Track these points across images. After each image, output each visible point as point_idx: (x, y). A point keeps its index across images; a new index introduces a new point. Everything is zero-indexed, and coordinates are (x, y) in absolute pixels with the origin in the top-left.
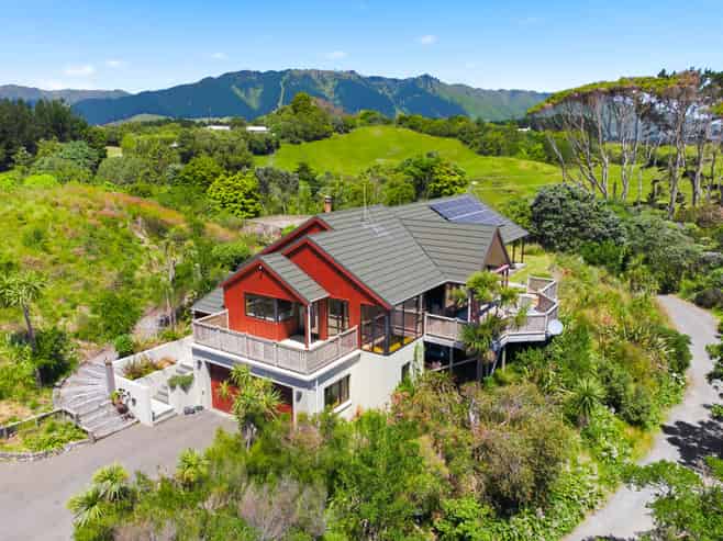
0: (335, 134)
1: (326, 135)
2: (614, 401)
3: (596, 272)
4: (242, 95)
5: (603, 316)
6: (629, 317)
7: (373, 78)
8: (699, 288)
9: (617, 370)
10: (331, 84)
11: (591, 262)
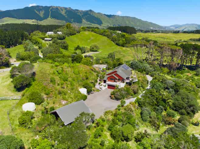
0: (77, 34)
1: (75, 34)
2: (142, 87)
3: (139, 73)
4: (38, 13)
5: (140, 79)
6: (143, 79)
7: (76, 10)
8: (151, 74)
9: (142, 84)
10: (64, 11)
11: (138, 72)
